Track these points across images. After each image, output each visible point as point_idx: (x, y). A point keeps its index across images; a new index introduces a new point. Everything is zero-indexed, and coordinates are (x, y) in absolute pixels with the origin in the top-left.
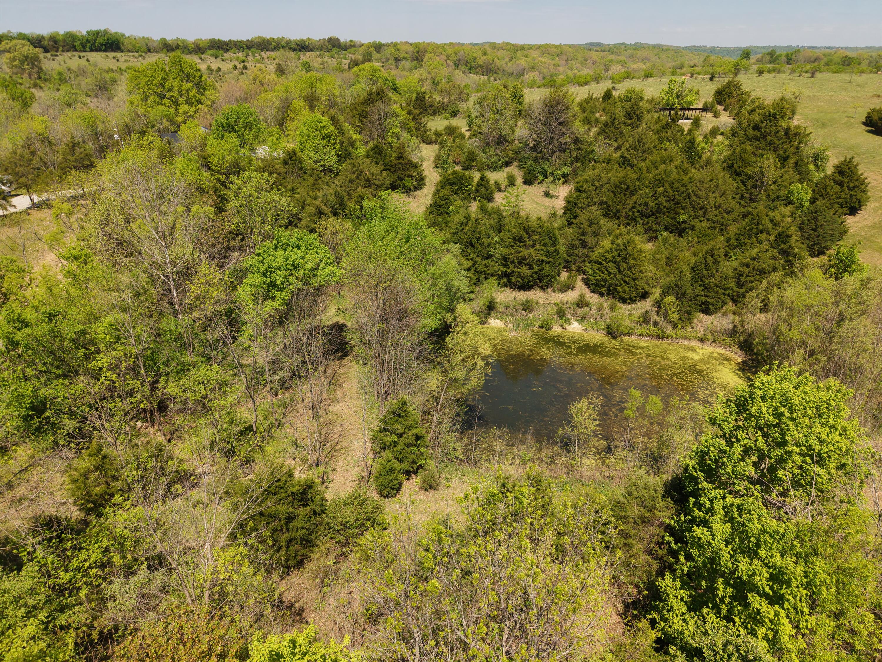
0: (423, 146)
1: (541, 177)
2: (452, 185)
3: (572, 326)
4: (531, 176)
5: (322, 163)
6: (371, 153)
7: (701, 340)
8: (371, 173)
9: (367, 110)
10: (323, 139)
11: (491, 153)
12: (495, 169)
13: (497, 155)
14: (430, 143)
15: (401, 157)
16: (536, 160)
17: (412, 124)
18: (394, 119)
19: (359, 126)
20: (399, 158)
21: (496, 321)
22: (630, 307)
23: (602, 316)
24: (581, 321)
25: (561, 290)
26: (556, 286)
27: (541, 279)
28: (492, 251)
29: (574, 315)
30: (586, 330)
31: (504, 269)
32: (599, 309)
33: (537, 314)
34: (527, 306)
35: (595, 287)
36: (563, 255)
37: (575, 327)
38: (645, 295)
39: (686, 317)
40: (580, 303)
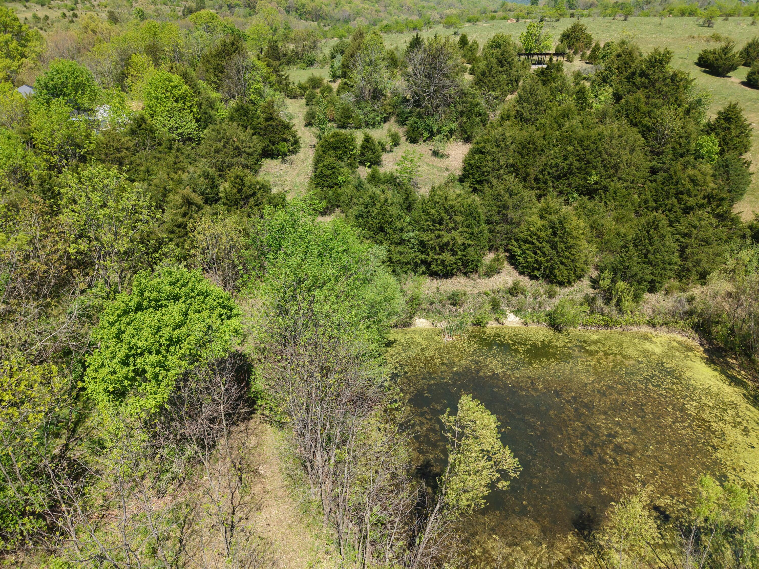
0: (288, 101)
1: (426, 135)
2: (335, 149)
3: (509, 319)
4: (416, 133)
5: (179, 131)
6: (236, 115)
7: (652, 325)
8: (239, 140)
9: (224, 63)
10: (177, 101)
11: (369, 109)
12: (373, 126)
13: (374, 110)
14: (294, 97)
15: (271, 118)
16: (419, 116)
17: (274, 78)
18: (254, 73)
19: (215, 82)
20: (269, 119)
21: (422, 320)
22: (567, 290)
23: (540, 305)
24: (518, 312)
25: (488, 275)
26: (482, 270)
27: (465, 265)
28: (405, 236)
29: (508, 305)
30: (526, 323)
31: (423, 257)
32: (536, 296)
33: (468, 308)
34: (455, 300)
35: (526, 270)
36: (486, 233)
37: (513, 320)
38: (583, 276)
39: (635, 300)
40: (513, 291)
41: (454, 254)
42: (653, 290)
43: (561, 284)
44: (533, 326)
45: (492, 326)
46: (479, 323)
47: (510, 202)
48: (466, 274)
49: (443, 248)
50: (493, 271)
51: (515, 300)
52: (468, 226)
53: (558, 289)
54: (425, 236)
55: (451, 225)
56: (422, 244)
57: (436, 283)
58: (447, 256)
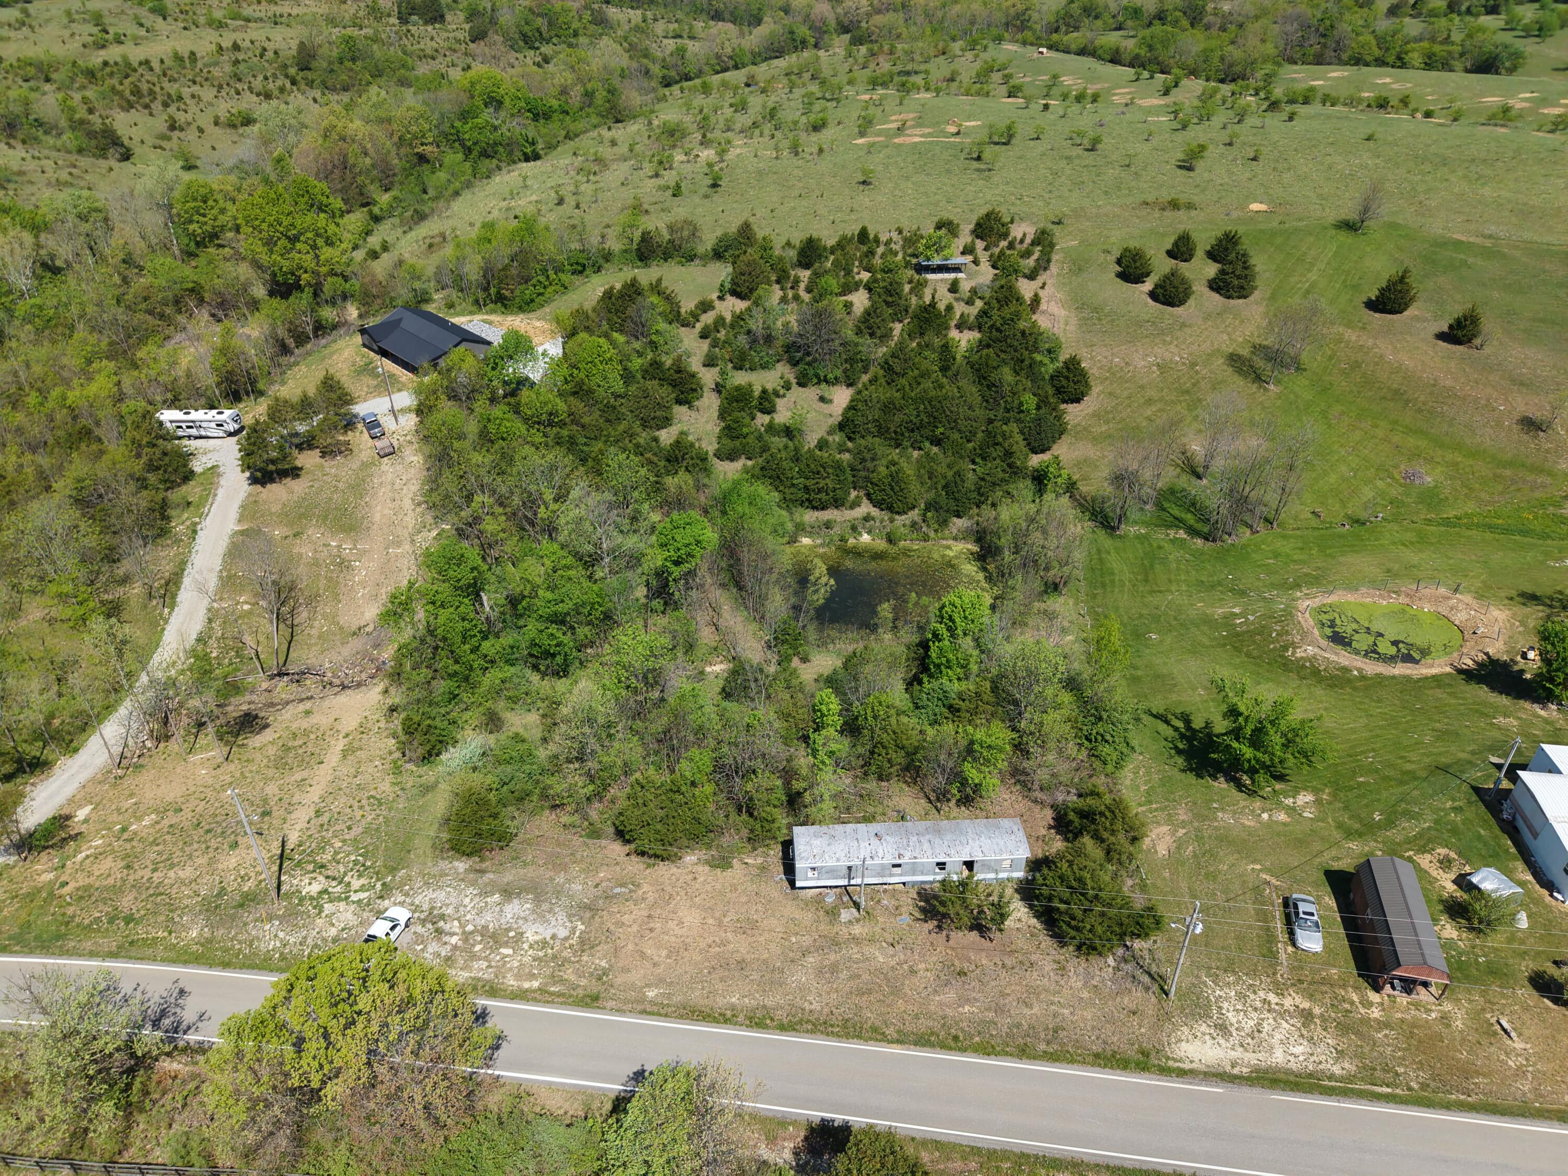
1: (814, 380)
3: (863, 537)
4: (805, 378)
7: (955, 539)
20: (678, 372)
21: (805, 538)
22: (903, 517)
23: (884, 527)
24: (869, 533)
25: (852, 508)
26: (847, 505)
27: (836, 501)
28: (795, 482)
29: (864, 528)
30: (873, 540)
31: (807, 496)
32: (882, 521)
33: (837, 530)
34: (828, 525)
35: (877, 504)
36: (851, 479)
37: (866, 538)
38: (913, 507)
39: (944, 523)
40: (867, 518)
41: (828, 494)
42: (959, 516)
43: (898, 513)
44: (879, 541)
45: (852, 541)
46: (843, 539)
47: (868, 456)
48: (836, 507)
49: (820, 491)
50: (855, 504)
51: (867, 525)
52: (837, 475)
53: (897, 517)
54: (809, 483)
55: (825, 475)
56: (806, 489)
57: (817, 514)
58: (823, 496)
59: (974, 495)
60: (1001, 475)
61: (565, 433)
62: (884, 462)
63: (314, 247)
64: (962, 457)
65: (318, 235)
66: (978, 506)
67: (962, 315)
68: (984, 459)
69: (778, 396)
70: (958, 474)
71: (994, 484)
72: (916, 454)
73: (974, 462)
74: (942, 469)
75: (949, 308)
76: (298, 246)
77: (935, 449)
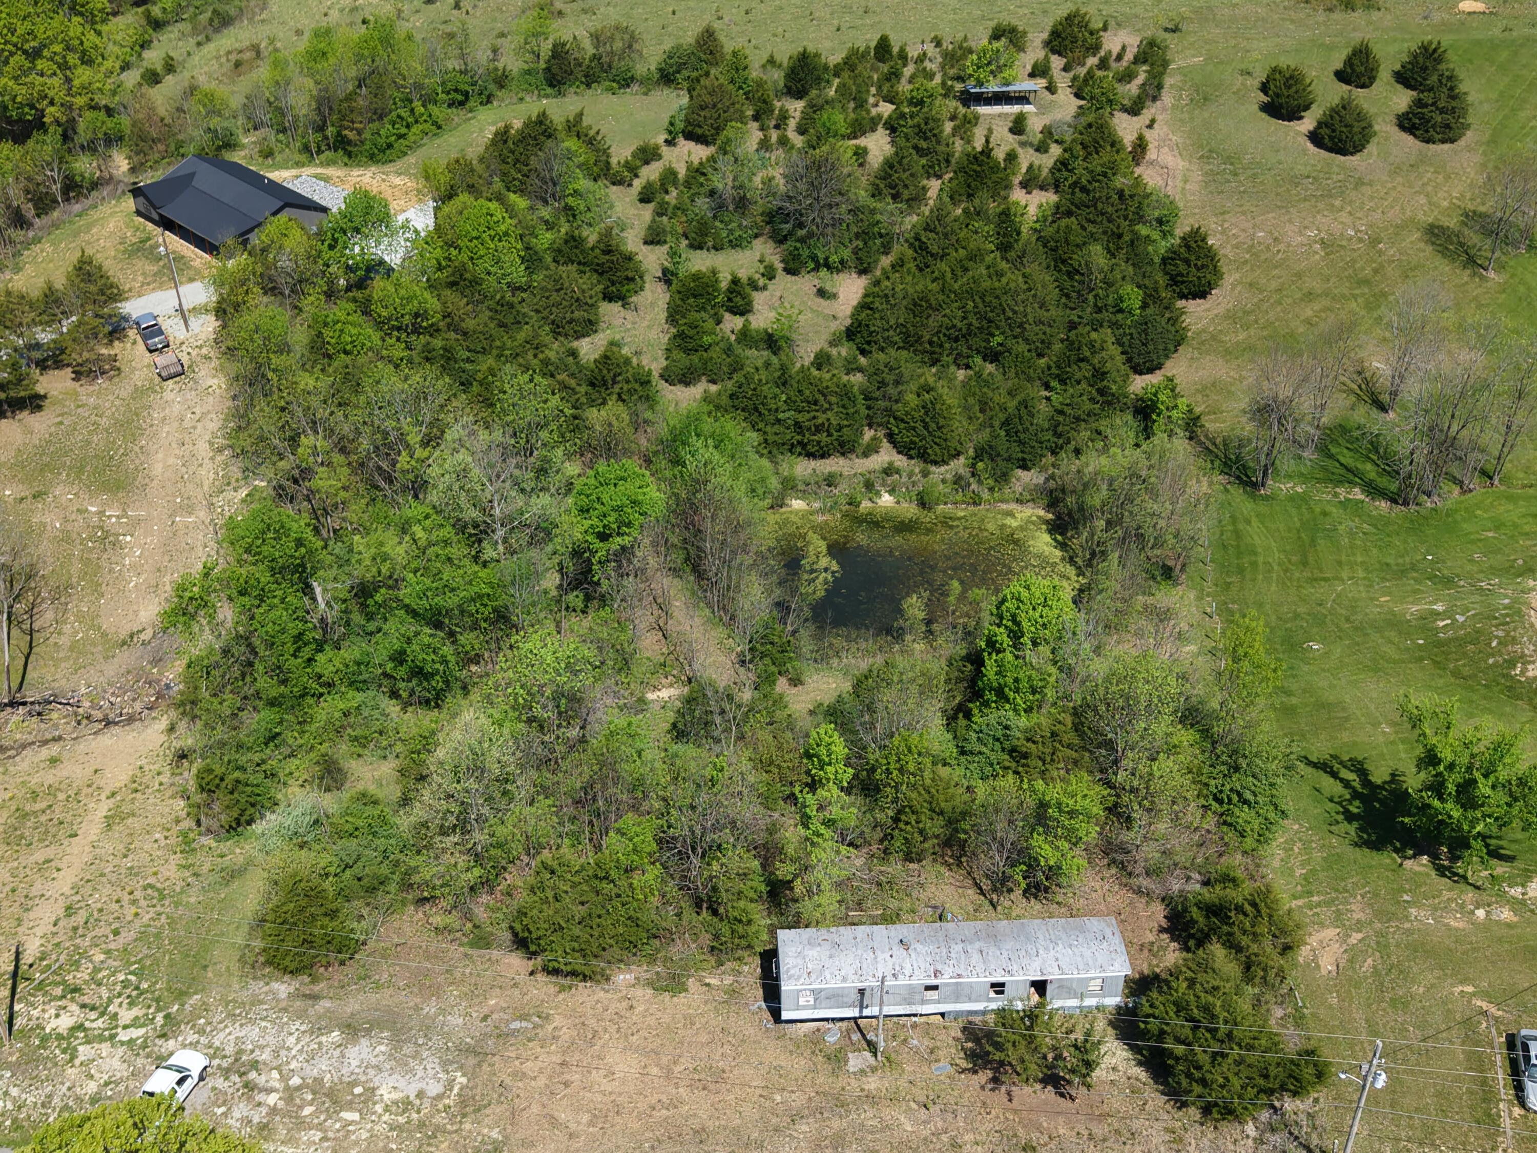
1: (809, 265)
3: (883, 499)
7: (1020, 501)
16: (801, 240)
17: (592, 159)
20: (607, 252)
21: (797, 501)
22: (943, 469)
23: (914, 484)
24: (891, 492)
25: (866, 455)
26: (859, 451)
27: (842, 445)
28: (781, 416)
29: (883, 485)
30: (898, 502)
31: (799, 438)
32: (910, 476)
33: (843, 489)
34: (830, 481)
35: (903, 449)
36: (864, 412)
37: (886, 500)
38: (958, 454)
39: (1003, 478)
40: (888, 471)
41: (830, 435)
42: (1025, 468)
43: (935, 463)
44: (906, 505)
45: (865, 505)
46: (853, 502)
47: (890, 378)
48: (843, 454)
49: (818, 429)
50: (871, 450)
51: (889, 480)
52: (844, 407)
53: (933, 468)
54: (801, 418)
55: (826, 406)
56: (797, 425)
57: (813, 464)
58: (823, 437)
59: (1048, 436)
60: (1088, 406)
61: (438, 343)
62: (914, 387)
63: (64, 66)
64: (1030, 379)
65: (68, 48)
66: (1054, 453)
67: (1031, 167)
68: (1063, 382)
69: (756, 288)
70: (1024, 404)
71: (1078, 419)
72: (961, 374)
73: (1047, 387)
74: (1000, 397)
75: (1011, 157)
76: (41, 64)
77: (990, 368)
